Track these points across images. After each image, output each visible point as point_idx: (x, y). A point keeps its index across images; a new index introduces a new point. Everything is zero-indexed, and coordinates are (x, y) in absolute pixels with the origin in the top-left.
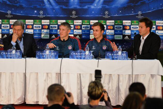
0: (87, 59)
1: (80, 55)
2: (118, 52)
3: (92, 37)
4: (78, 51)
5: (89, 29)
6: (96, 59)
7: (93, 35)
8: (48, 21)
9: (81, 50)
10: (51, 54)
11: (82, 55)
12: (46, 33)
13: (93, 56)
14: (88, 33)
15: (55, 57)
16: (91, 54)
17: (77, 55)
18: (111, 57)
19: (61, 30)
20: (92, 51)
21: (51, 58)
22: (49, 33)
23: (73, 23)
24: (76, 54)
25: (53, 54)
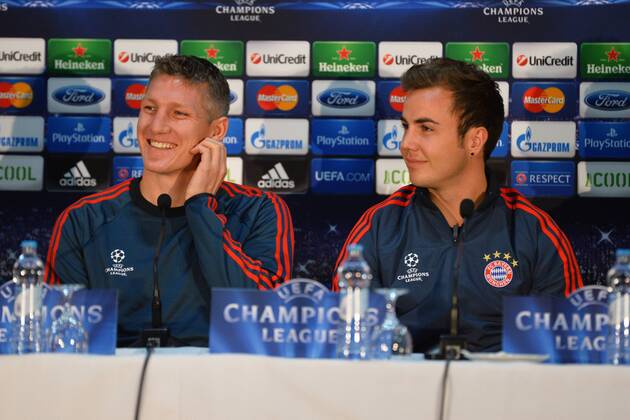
0: (351, 356)
1: (299, 327)
2: (607, 300)
3: (391, 177)
4: (281, 292)
5: (368, 109)
6: (428, 357)
7: (401, 165)
8: (38, 45)
9: (303, 286)
10: (59, 314)
11: (312, 322)
12: (19, 148)
13: (404, 331)
14: (364, 141)
15: (94, 341)
16: (382, 318)
17: (267, 324)
18: (546, 341)
19: (162, 112)
20: (393, 295)
21: (55, 348)
22: (46, 146)
23: (243, 64)
24: (260, 312)
25: (72, 315)
